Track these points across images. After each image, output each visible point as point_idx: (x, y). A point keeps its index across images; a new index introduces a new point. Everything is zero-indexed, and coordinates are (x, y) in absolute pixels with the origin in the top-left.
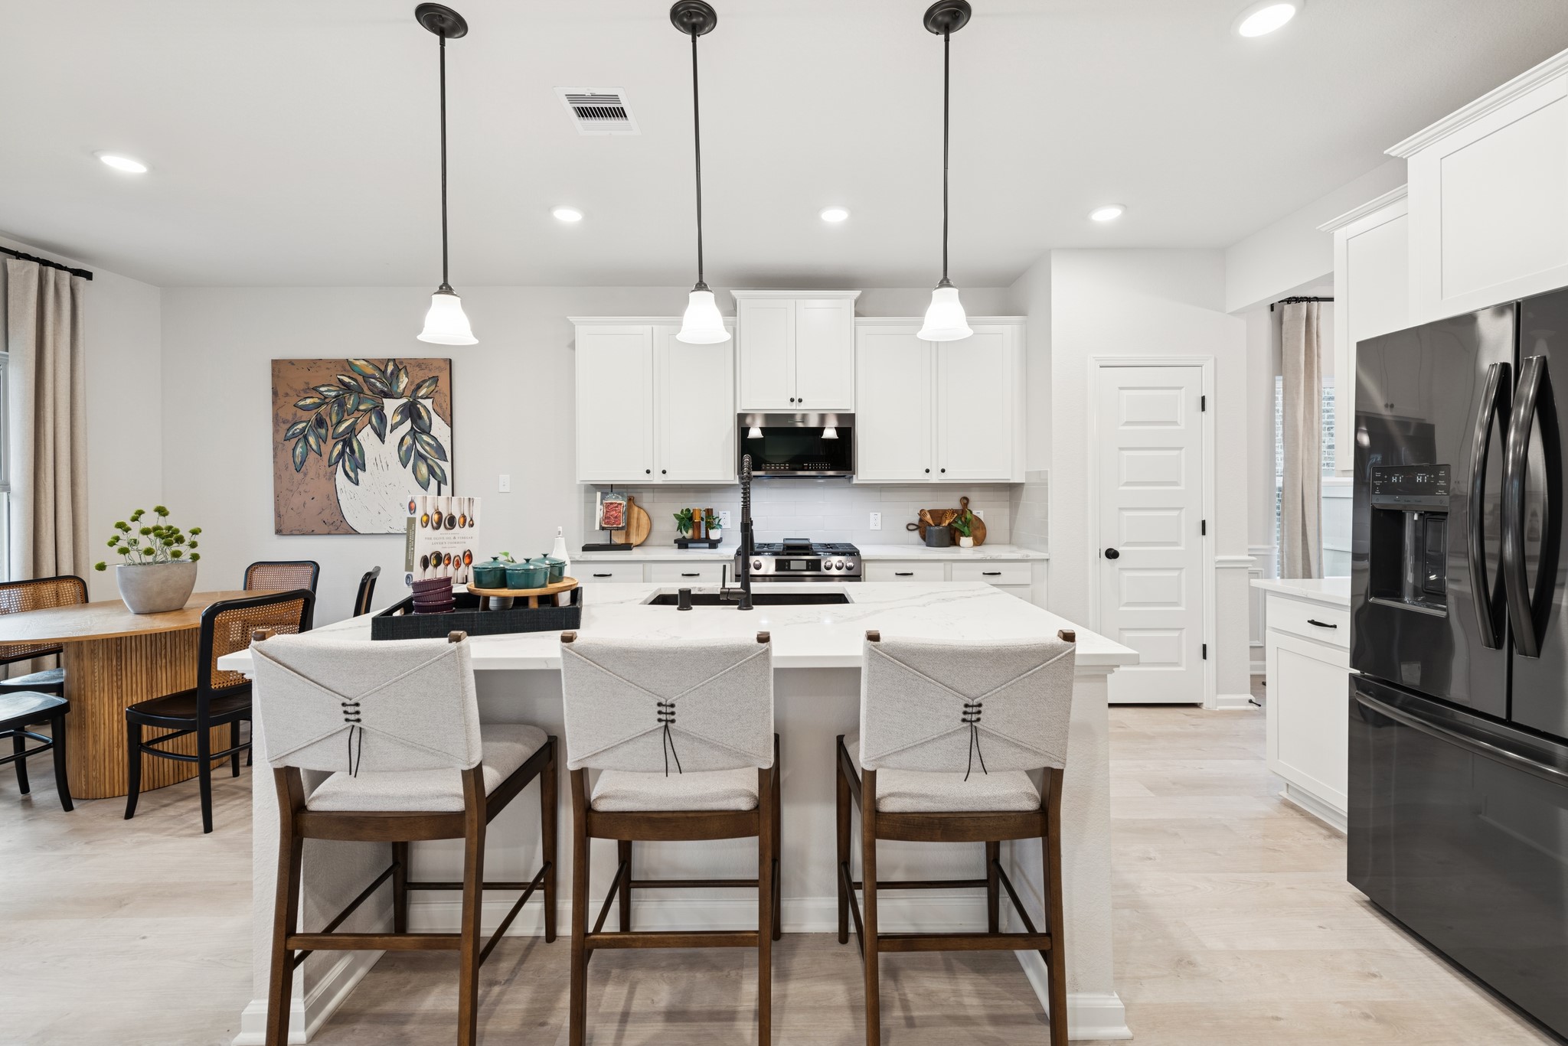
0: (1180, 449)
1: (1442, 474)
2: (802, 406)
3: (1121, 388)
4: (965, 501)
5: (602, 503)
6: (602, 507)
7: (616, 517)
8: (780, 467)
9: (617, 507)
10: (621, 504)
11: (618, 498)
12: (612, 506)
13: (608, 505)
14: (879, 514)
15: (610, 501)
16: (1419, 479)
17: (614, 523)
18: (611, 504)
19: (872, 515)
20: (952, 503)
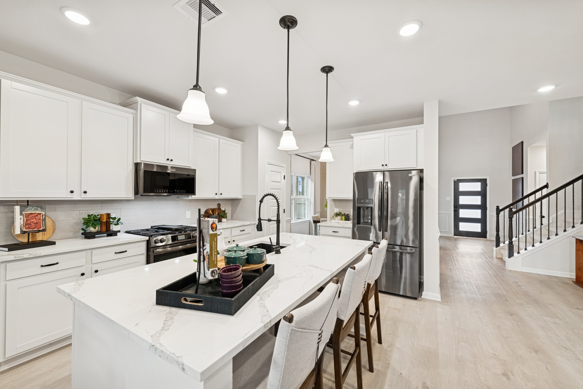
0: (280, 189)
1: (371, 200)
2: (172, 163)
3: (271, 171)
4: (219, 205)
5: (21, 214)
6: (22, 217)
7: (36, 223)
8: (159, 191)
9: (37, 216)
10: (40, 214)
11: (37, 209)
12: (32, 216)
13: (27, 215)
14: (190, 211)
15: (29, 212)
16: (367, 201)
17: (35, 228)
18: (31, 214)
19: (187, 212)
20: (215, 206)
